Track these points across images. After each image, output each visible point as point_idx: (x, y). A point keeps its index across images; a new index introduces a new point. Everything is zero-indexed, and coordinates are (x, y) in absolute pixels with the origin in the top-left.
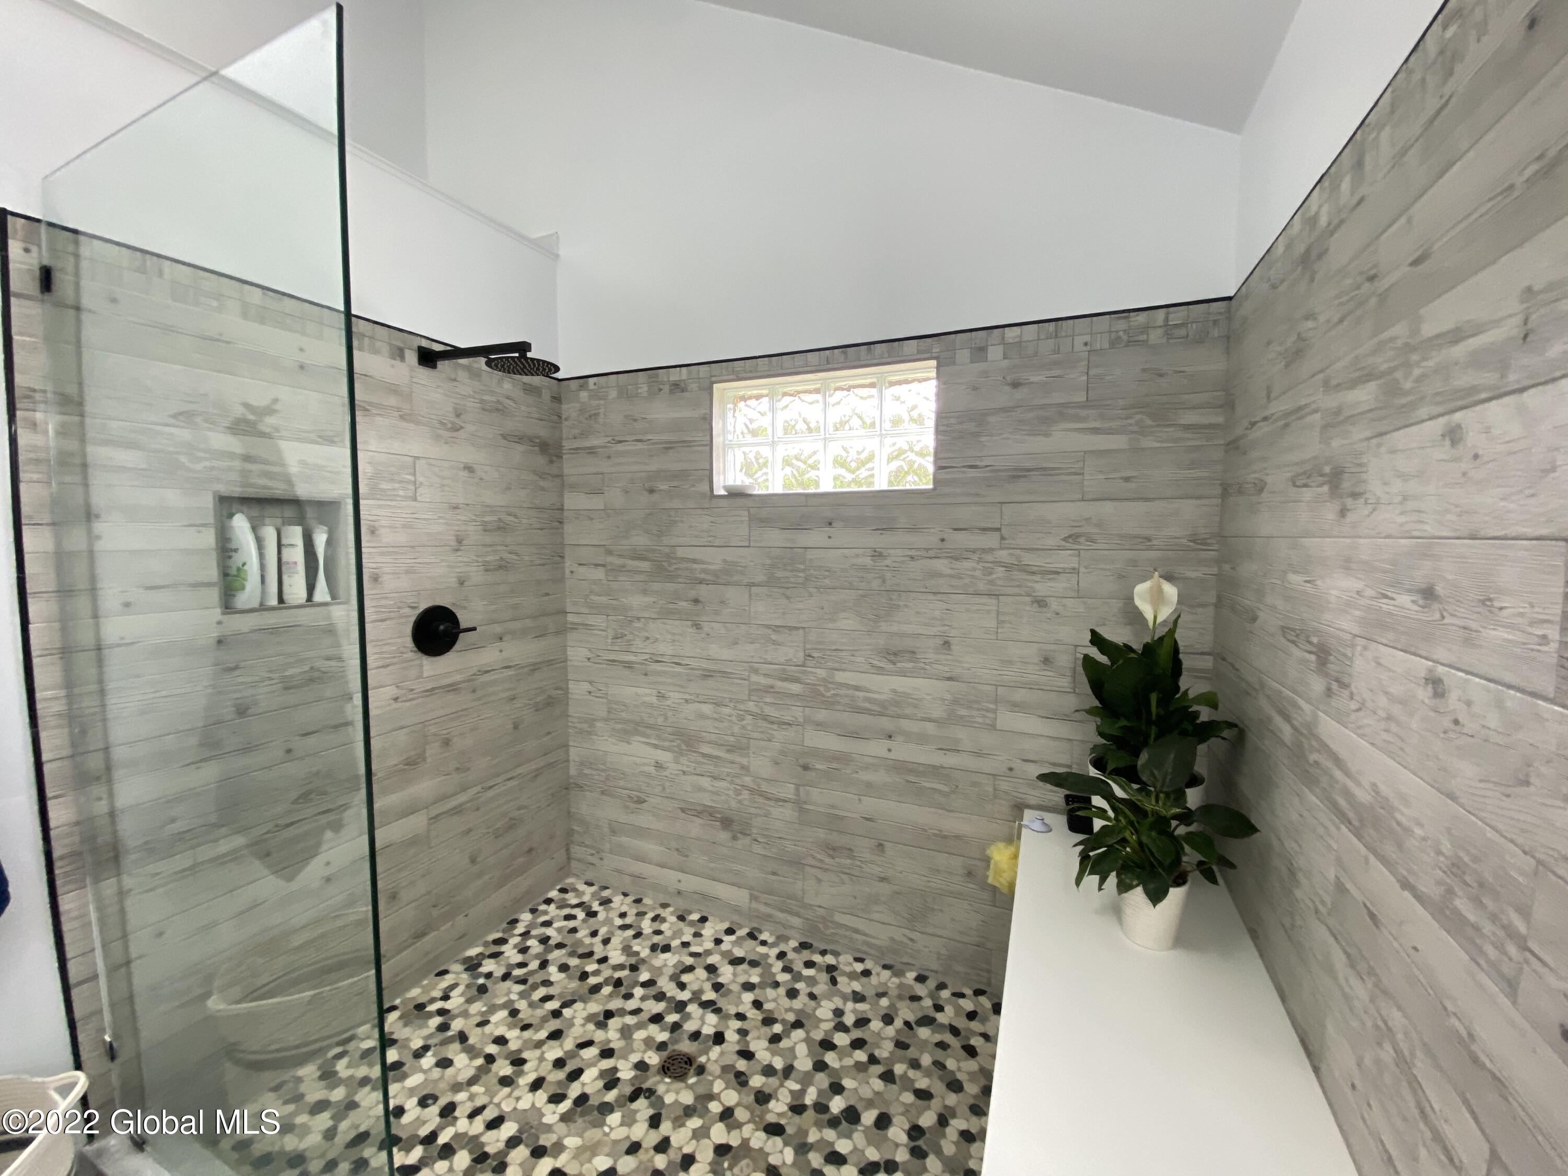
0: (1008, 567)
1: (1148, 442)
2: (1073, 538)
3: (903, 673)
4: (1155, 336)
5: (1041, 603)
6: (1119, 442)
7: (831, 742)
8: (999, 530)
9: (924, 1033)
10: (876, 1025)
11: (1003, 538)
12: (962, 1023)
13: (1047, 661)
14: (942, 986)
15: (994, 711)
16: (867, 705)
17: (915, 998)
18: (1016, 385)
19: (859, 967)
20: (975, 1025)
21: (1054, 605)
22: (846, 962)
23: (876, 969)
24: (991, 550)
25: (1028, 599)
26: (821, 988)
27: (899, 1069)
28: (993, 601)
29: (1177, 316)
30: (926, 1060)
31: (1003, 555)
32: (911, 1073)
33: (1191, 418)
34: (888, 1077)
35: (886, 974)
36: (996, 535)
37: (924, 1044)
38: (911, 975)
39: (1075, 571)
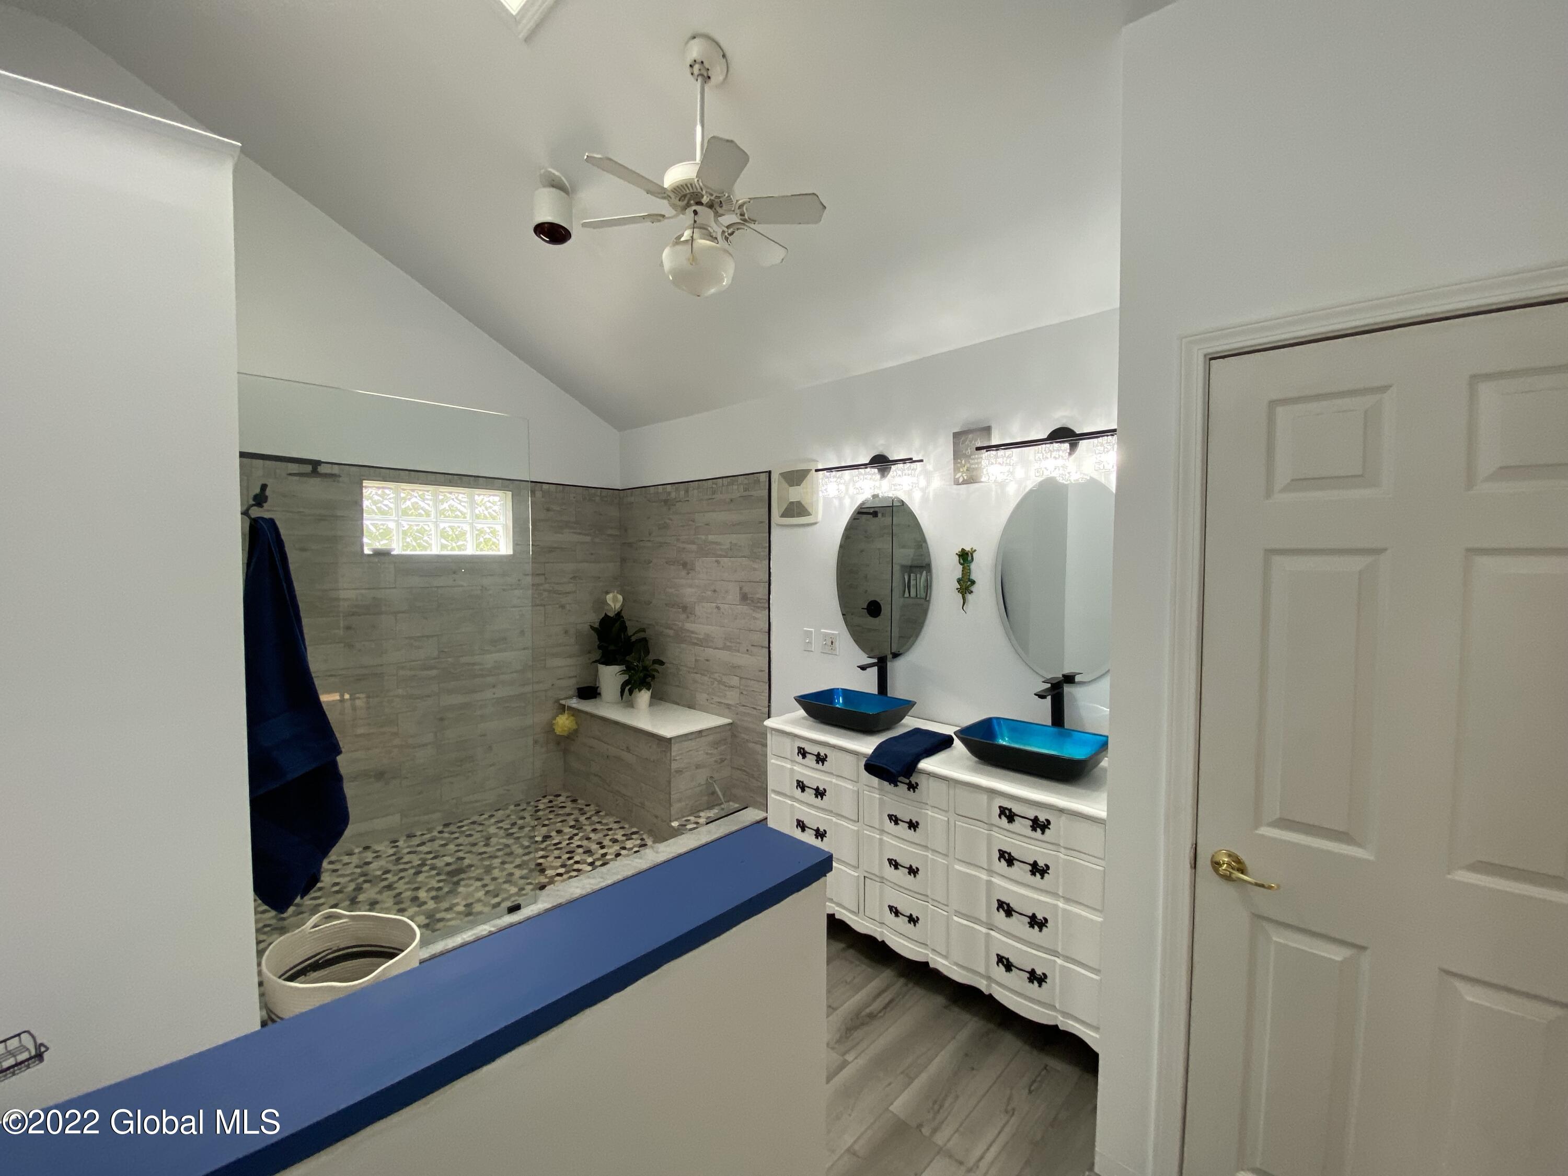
0: (549, 591)
1: (597, 540)
2: (574, 578)
3: (499, 651)
4: (597, 499)
5: (563, 607)
6: (588, 539)
7: (459, 699)
8: (544, 574)
9: (540, 813)
10: (520, 822)
11: (546, 579)
12: (550, 805)
13: (566, 632)
14: (528, 803)
15: (545, 660)
16: (480, 672)
17: (524, 810)
18: (548, 510)
19: (486, 816)
20: (554, 803)
21: (568, 607)
22: (475, 818)
23: (495, 813)
24: (542, 584)
25: (557, 606)
26: (480, 828)
27: (546, 822)
28: (542, 608)
29: (605, 493)
30: (551, 816)
31: (547, 586)
32: (552, 821)
33: (610, 532)
34: (544, 825)
35: (501, 812)
36: (543, 577)
37: (544, 815)
38: (512, 807)
39: (575, 592)
